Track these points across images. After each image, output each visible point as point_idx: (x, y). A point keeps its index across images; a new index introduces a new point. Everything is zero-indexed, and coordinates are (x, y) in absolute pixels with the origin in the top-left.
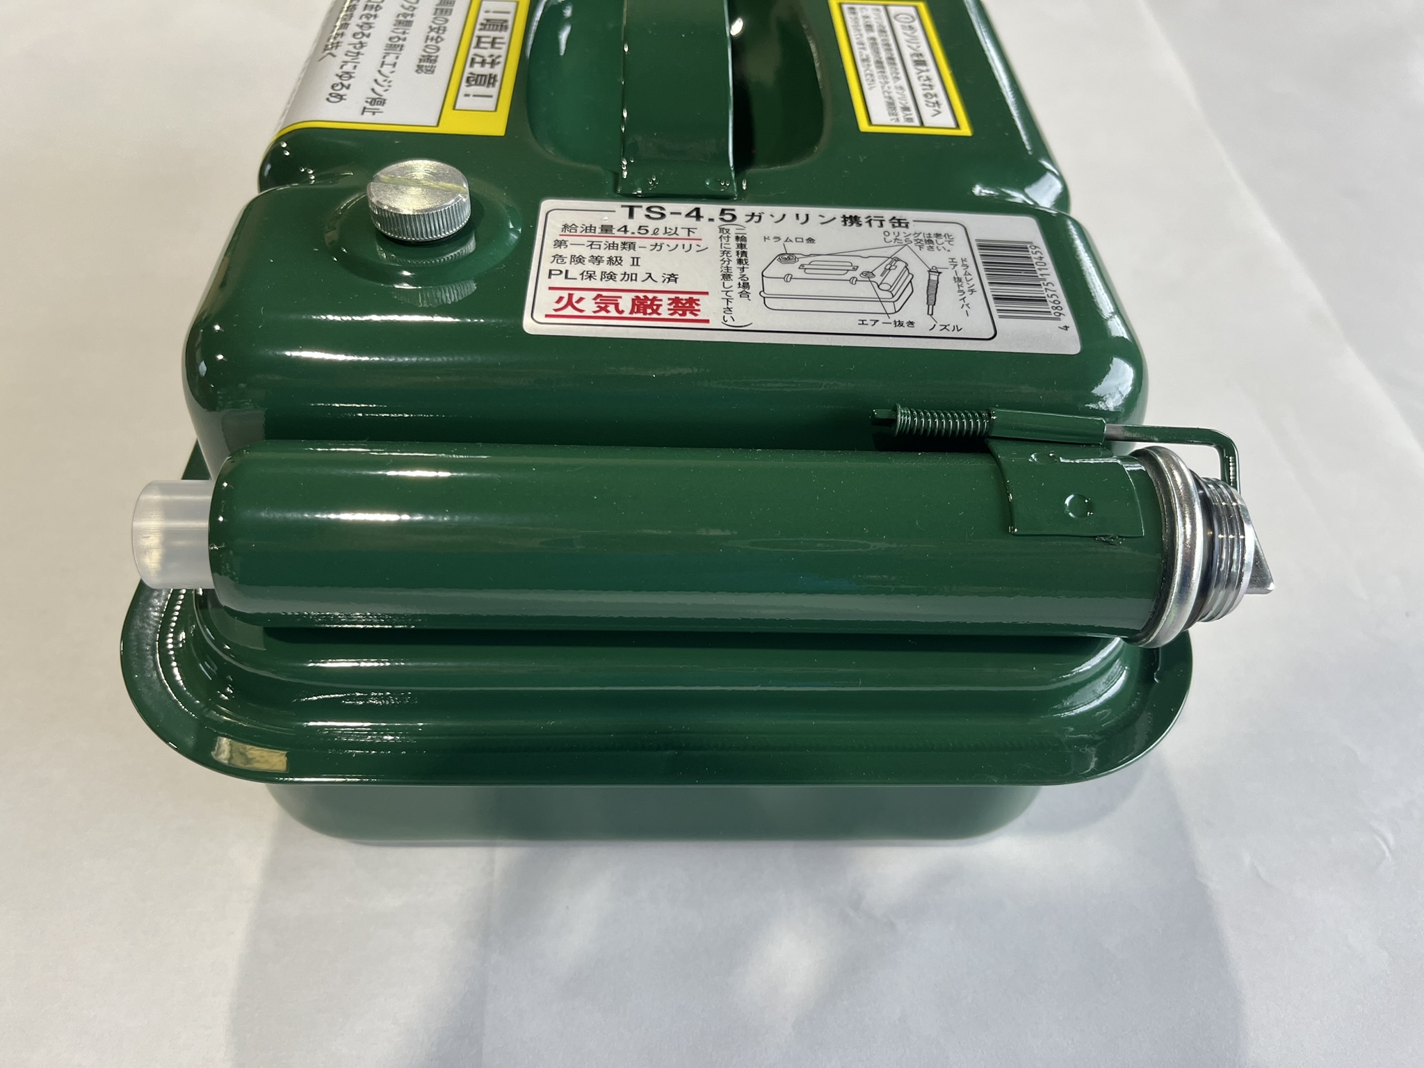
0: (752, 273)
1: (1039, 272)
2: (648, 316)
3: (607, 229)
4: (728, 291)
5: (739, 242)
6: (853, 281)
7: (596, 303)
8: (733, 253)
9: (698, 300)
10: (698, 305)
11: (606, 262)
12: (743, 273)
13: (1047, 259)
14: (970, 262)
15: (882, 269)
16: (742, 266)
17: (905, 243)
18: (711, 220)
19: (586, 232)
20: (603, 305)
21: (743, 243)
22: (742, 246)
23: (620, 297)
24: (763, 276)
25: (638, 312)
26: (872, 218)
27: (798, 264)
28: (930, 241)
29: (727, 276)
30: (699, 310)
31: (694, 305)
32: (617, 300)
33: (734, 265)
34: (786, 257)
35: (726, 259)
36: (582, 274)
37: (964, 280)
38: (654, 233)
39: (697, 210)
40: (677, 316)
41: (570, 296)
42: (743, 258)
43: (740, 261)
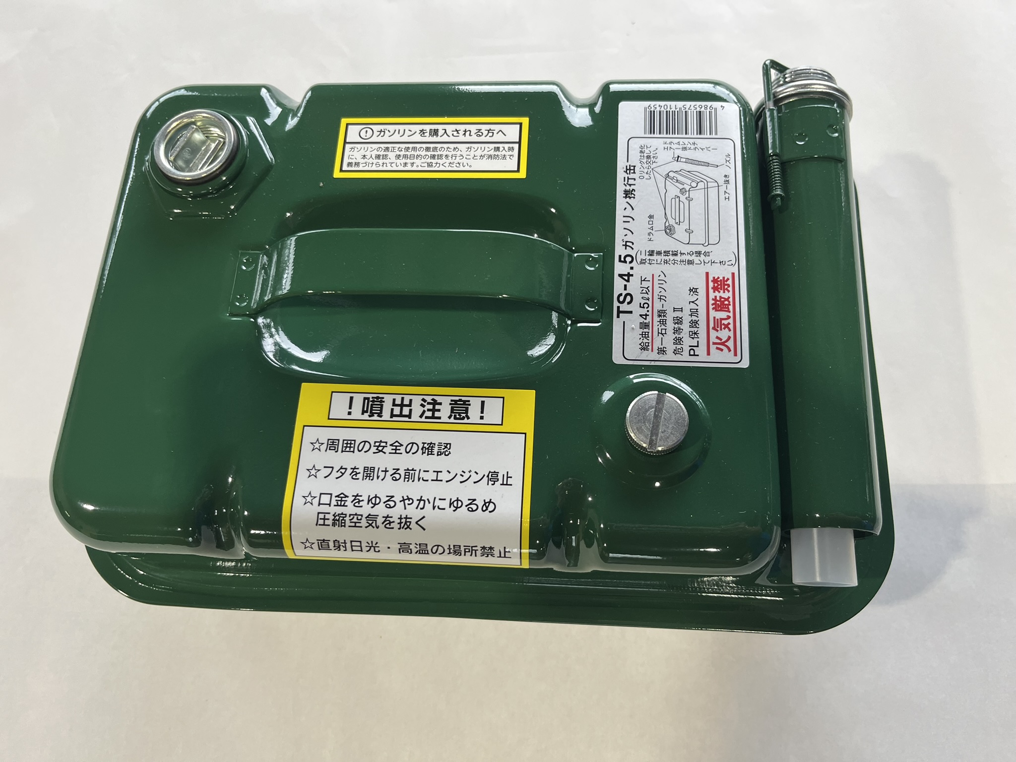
0: (686, 249)
1: (673, 109)
2: (731, 303)
3: (644, 326)
4: (704, 262)
5: (655, 254)
6: (689, 200)
7: (721, 330)
8: (666, 258)
9: (714, 278)
10: (718, 278)
11: (680, 326)
12: (687, 254)
13: (662, 103)
14: (668, 141)
15: (677, 184)
16: (679, 255)
17: (651, 169)
18: (632, 268)
19: (648, 337)
20: (723, 327)
21: (655, 252)
22: (659, 253)
23: (714, 318)
24: (688, 244)
25: (728, 308)
26: (626, 183)
27: (676, 226)
28: (648, 157)
29: (690, 262)
30: (724, 278)
31: (719, 280)
32: (718, 319)
33: (678, 258)
34: (668, 231)
35: (673, 262)
36: (693, 338)
37: (685, 146)
38: (648, 300)
39: (621, 276)
40: (730, 289)
41: (714, 343)
42: (670, 252)
43: (676, 255)
